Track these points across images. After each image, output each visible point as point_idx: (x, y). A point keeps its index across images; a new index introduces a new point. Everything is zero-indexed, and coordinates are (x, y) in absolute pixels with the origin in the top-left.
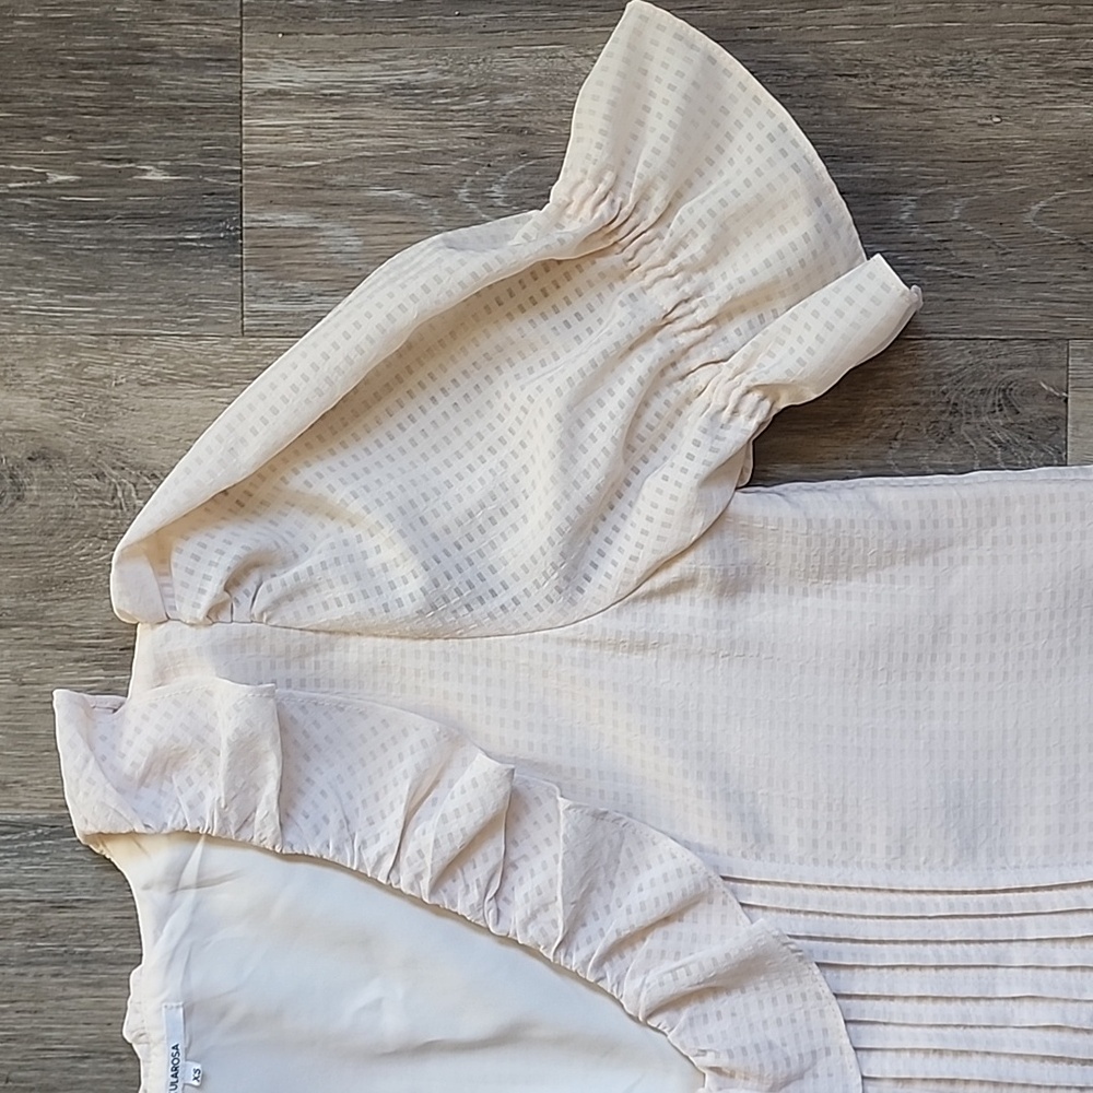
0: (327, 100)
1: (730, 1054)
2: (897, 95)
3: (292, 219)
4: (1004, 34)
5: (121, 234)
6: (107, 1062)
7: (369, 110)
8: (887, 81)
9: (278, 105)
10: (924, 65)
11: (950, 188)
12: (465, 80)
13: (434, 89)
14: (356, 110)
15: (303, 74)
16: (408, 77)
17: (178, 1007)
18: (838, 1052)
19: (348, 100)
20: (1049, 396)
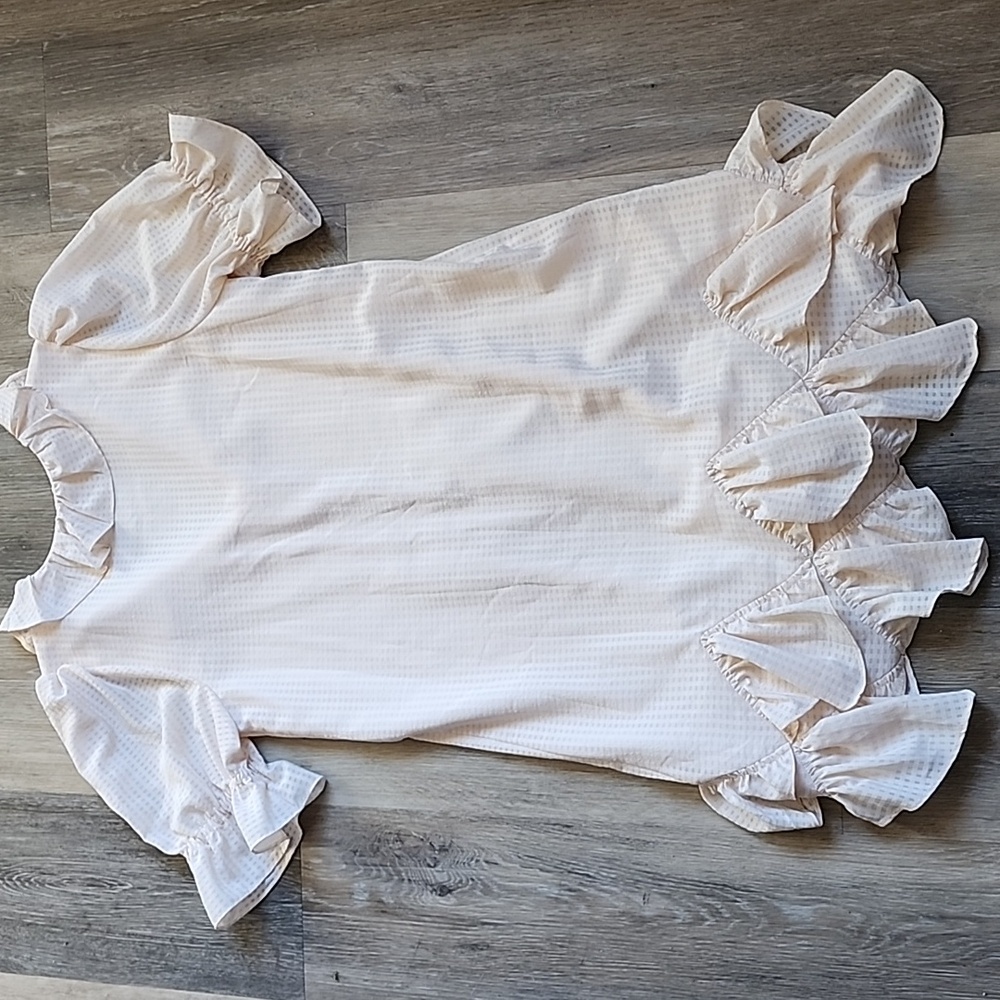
0: (76, 136)
2: (275, 109)
3: (66, 184)
4: (313, 78)
5: (10, 197)
7: (89, 138)
8: (271, 103)
9: (59, 140)
10: (284, 95)
11: (297, 145)
12: (121, 122)
13: (111, 127)
14: (84, 139)
15: (67, 127)
16: (102, 123)
19: (83, 135)
20: (339, 228)
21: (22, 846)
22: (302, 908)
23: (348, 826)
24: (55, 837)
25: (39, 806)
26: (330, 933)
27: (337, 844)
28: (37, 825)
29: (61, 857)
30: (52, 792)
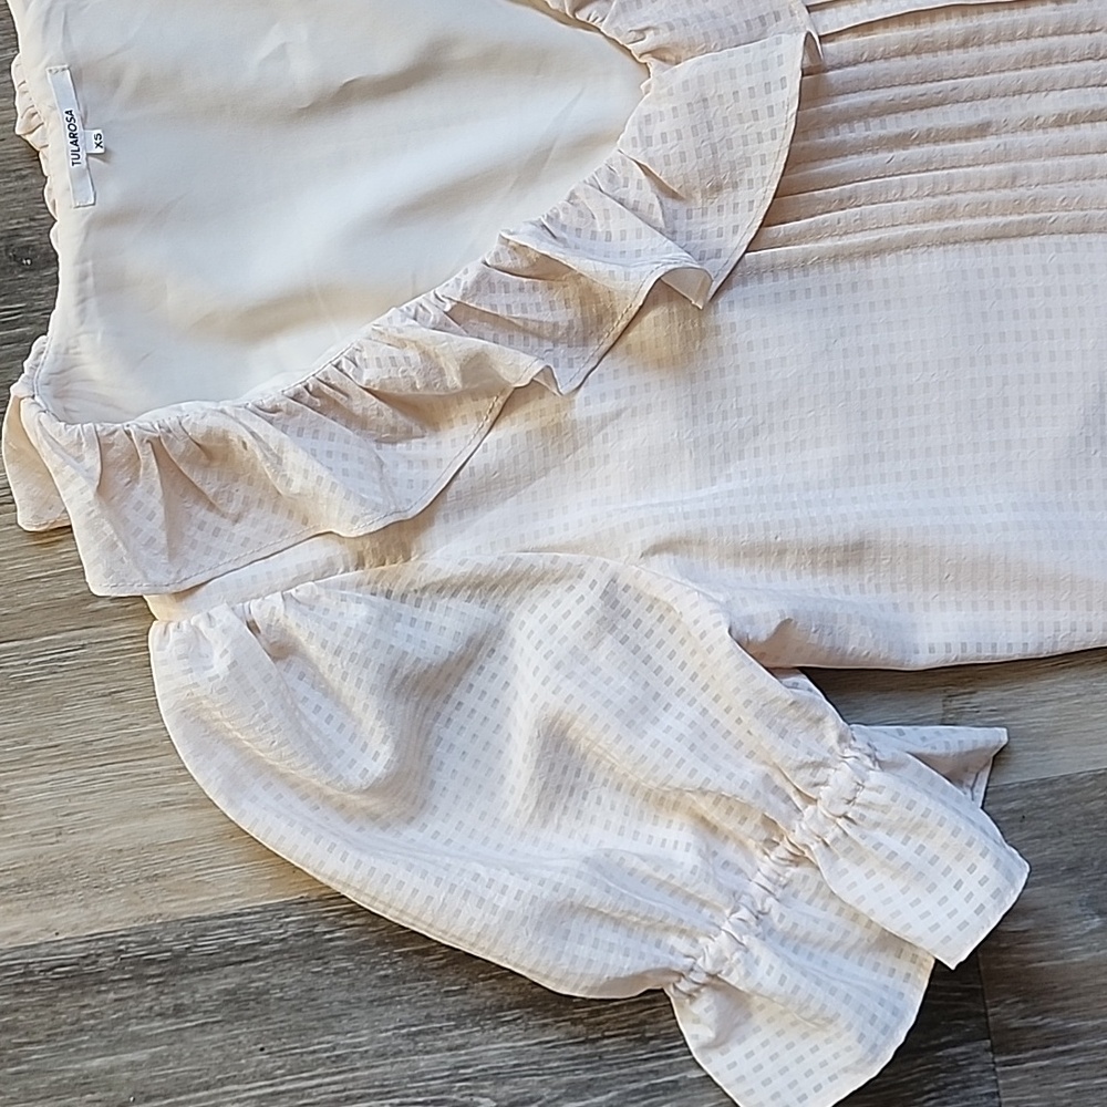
1: (671, 28)
6: (10, 182)
17: (64, 70)
18: (789, 14)
21: (143, 1075)
22: (992, 1049)
23: (1096, 821)
24: (241, 1031)
25: (177, 957)
26: (1078, 1092)
27: (1072, 870)
28: (178, 1010)
29: (266, 1076)
30: (215, 911)
